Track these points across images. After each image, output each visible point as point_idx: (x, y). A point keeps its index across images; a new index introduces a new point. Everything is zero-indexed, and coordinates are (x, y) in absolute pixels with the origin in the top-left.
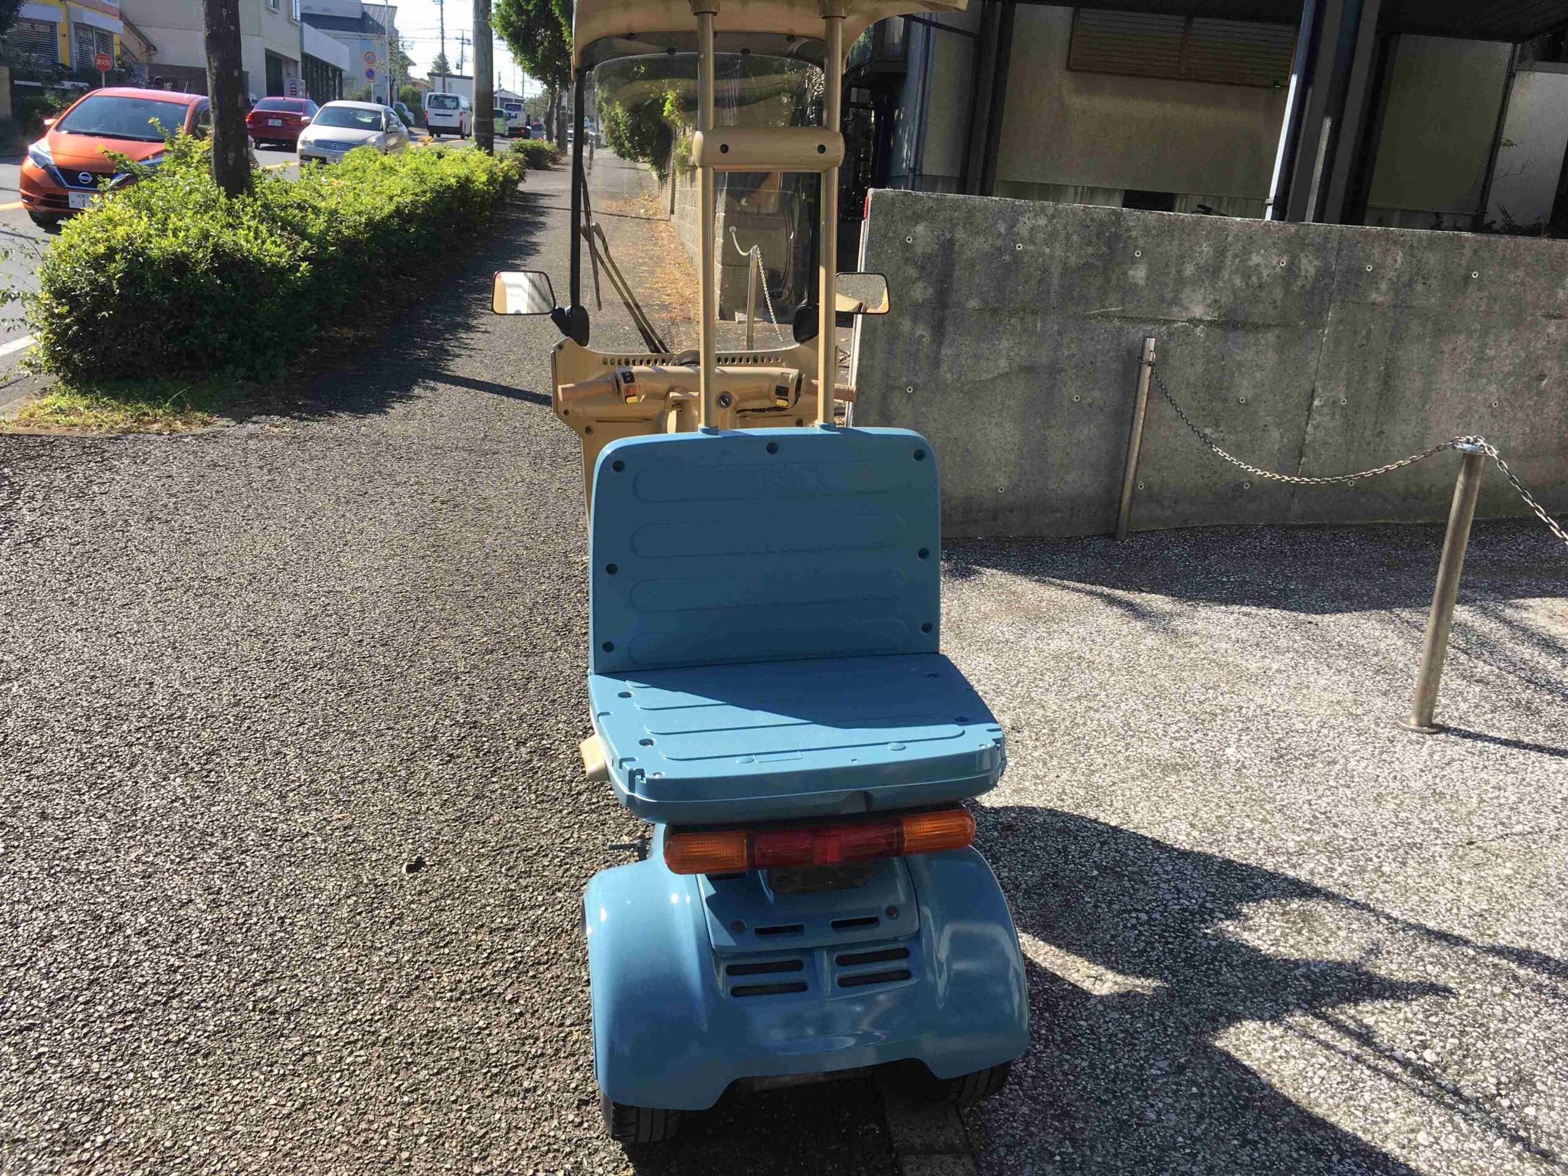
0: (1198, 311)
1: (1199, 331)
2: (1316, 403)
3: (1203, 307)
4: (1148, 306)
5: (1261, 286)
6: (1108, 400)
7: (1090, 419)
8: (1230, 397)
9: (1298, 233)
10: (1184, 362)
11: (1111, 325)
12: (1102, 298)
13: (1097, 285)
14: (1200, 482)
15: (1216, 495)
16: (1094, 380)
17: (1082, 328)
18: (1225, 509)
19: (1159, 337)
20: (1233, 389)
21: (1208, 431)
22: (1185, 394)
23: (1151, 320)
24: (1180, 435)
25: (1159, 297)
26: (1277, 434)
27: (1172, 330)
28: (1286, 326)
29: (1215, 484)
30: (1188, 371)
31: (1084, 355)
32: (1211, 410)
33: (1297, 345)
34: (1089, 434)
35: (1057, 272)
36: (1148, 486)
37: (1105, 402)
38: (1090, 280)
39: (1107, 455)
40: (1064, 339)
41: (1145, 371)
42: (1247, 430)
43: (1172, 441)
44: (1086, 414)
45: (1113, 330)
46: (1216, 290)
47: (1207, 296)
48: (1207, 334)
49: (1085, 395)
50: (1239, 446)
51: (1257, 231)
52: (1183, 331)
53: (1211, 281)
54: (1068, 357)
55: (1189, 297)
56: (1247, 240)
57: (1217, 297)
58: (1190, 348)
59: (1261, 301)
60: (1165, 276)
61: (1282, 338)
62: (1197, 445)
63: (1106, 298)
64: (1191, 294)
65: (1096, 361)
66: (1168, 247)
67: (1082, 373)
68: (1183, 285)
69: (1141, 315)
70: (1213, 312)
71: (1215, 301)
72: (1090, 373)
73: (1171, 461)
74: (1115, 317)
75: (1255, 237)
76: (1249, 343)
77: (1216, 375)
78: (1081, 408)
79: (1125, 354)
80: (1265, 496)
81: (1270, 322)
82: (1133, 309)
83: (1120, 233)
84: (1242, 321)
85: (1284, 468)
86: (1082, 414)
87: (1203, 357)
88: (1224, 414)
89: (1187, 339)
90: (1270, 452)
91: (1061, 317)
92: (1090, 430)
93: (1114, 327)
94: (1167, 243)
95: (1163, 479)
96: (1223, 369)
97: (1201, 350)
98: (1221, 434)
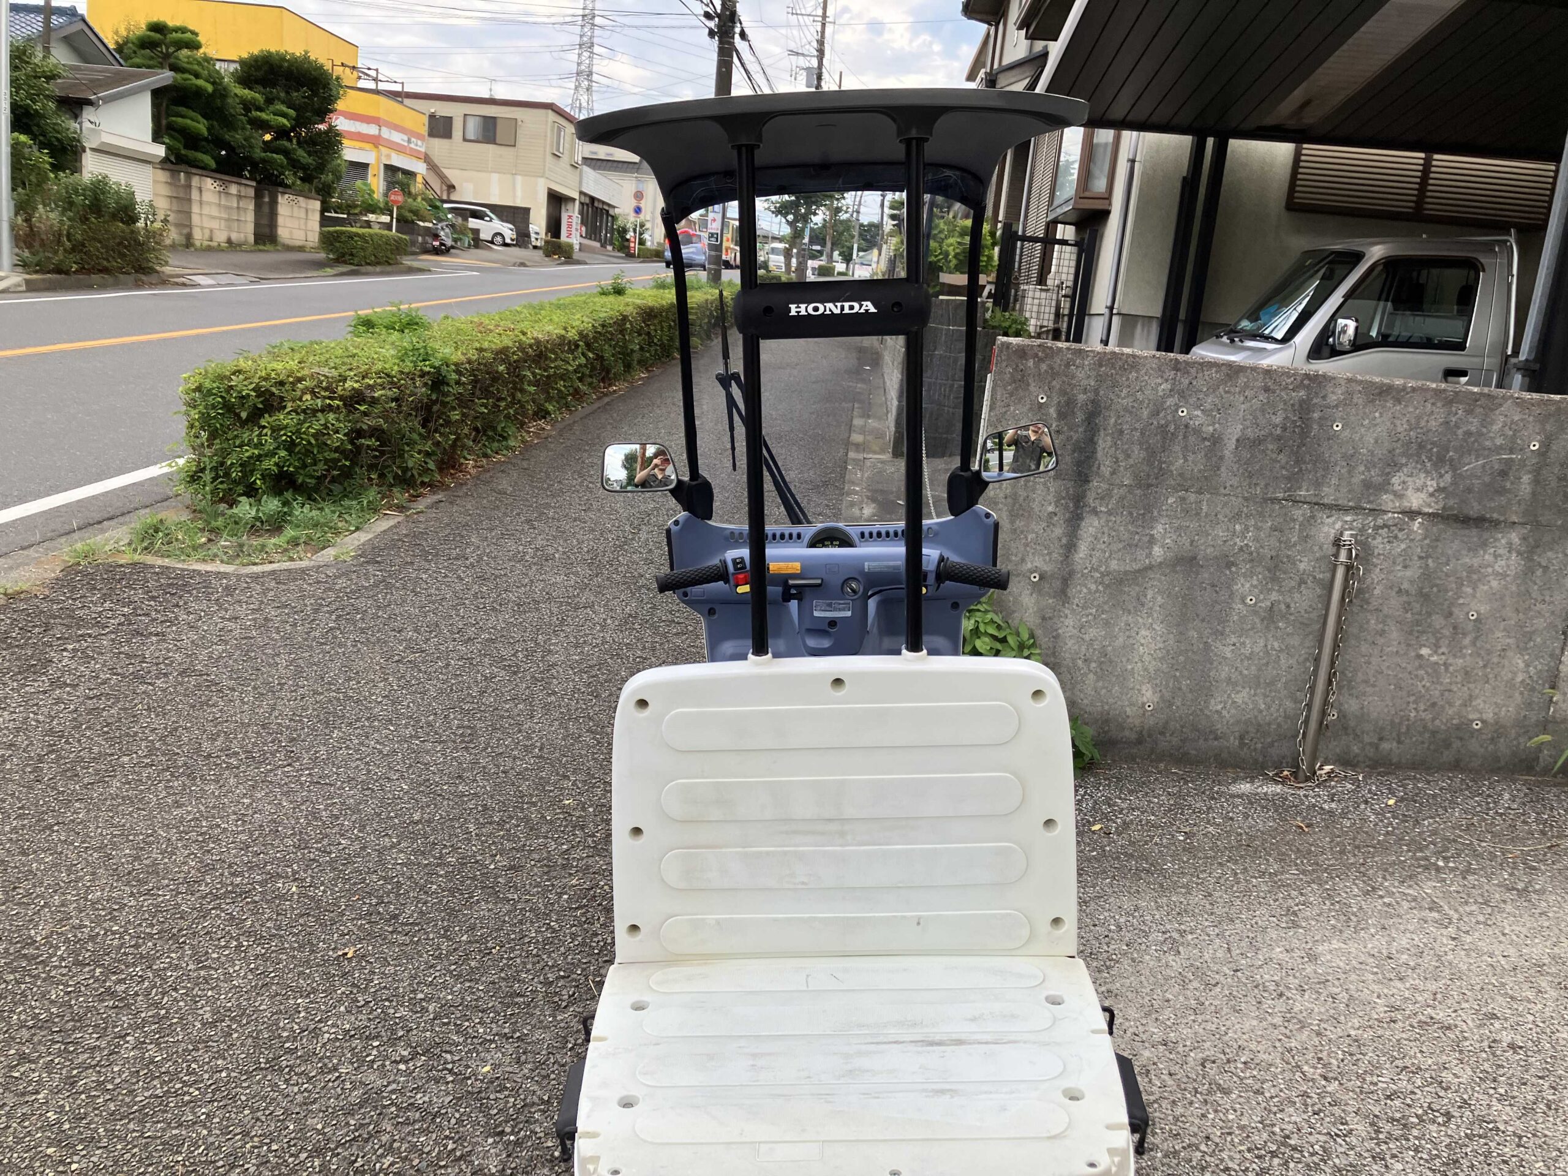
0: (1415, 500)
1: (1416, 525)
3: (1423, 495)
4: (1349, 491)
5: (1504, 474)
6: (1292, 605)
7: (1267, 627)
8: (1456, 611)
9: (1559, 409)
10: (1394, 563)
11: (1299, 513)
12: (1289, 479)
13: (1283, 462)
14: (1413, 715)
15: (1434, 733)
16: (1274, 579)
17: (1261, 514)
18: (1446, 753)
19: (1362, 530)
20: (1461, 601)
21: (1425, 651)
22: (1395, 603)
23: (1352, 508)
24: (1387, 655)
25: (1363, 481)
26: (1519, 661)
27: (1380, 522)
28: (1537, 525)
29: (1433, 720)
30: (1400, 574)
31: (1262, 547)
32: (1430, 626)
33: (1551, 549)
34: (1266, 646)
35: (1231, 444)
36: (1342, 715)
37: (1288, 607)
38: (1274, 456)
39: (1290, 673)
40: (1238, 527)
41: (1340, 572)
42: (1479, 655)
43: (1375, 660)
44: (1262, 620)
45: (1301, 519)
46: (1441, 476)
47: (1429, 483)
48: (1427, 530)
49: (1262, 597)
50: (1467, 673)
51: (1501, 405)
52: (1395, 525)
53: (1435, 465)
54: (1241, 549)
55: (1404, 482)
56: (1486, 415)
57: (1442, 485)
58: (1403, 546)
59: (1503, 491)
60: (1372, 455)
61: (1531, 540)
62: (1409, 667)
63: (1294, 479)
64: (1407, 479)
65: (1278, 556)
66: (1378, 421)
67: (1259, 569)
68: (1396, 467)
69: (1340, 502)
70: (1436, 503)
71: (1440, 490)
72: (1269, 570)
73: (1374, 686)
74: (1304, 503)
75: (1497, 412)
76: (1484, 545)
77: (1438, 582)
78: (1255, 613)
79: (1316, 548)
80: (1502, 740)
81: (1515, 519)
82: (1329, 494)
83: (1315, 401)
84: (1476, 516)
85: (1529, 705)
86: (1257, 621)
87: (1420, 558)
88: (1446, 632)
89: (1400, 535)
90: (1510, 684)
91: (1234, 499)
92: (1267, 640)
93: (1303, 515)
94: (1377, 415)
95: (1362, 708)
96: (1447, 575)
97: (1419, 550)
98: (1443, 657)
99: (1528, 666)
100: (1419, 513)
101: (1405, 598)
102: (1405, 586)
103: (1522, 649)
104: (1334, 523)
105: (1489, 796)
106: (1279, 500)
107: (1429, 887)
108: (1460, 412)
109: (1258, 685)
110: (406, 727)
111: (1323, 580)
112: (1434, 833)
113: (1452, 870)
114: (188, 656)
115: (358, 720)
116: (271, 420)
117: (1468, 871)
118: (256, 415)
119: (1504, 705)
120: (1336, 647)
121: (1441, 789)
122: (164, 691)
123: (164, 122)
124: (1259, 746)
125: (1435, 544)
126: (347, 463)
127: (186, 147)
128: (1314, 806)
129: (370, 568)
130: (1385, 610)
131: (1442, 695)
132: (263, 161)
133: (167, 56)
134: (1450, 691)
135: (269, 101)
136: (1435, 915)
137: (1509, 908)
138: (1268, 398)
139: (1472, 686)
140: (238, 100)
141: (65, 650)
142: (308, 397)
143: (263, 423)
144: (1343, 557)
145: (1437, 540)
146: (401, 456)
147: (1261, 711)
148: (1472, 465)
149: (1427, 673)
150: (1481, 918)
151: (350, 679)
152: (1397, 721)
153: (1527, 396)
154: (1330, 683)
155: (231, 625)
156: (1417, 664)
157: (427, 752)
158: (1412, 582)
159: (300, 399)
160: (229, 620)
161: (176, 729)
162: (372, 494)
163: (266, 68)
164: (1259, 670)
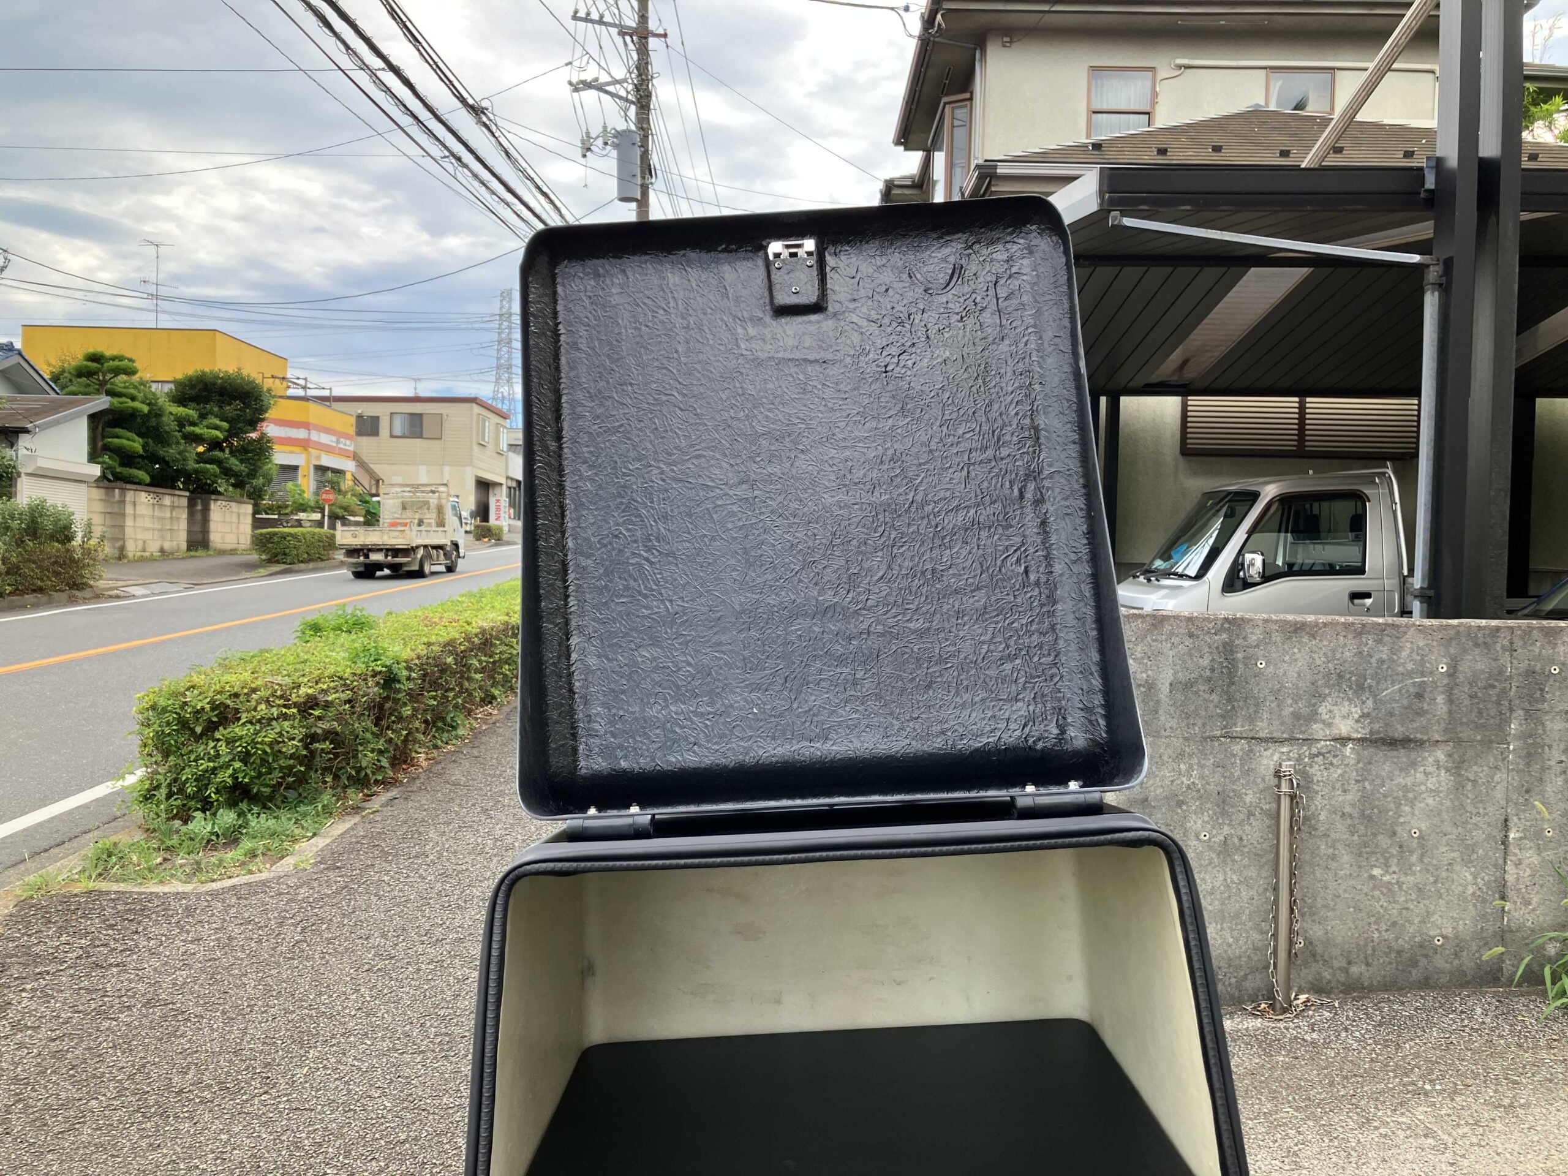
0: (1344, 728)
1: (1348, 750)
2: (1512, 835)
3: (1350, 722)
4: (1282, 724)
5: (1419, 696)
6: (1244, 838)
7: (1224, 862)
8: (1399, 829)
9: (1458, 633)
10: (1334, 788)
11: (1238, 748)
12: (1223, 717)
13: (1216, 701)
14: (1376, 935)
15: (1399, 952)
16: (1224, 814)
17: (1201, 752)
18: (1414, 972)
19: (1299, 760)
20: (1402, 820)
21: (1376, 872)
22: (1341, 826)
23: (1286, 740)
24: (1341, 878)
25: (1292, 713)
26: (1467, 874)
27: (1314, 750)
28: (1459, 742)
29: (1397, 939)
30: (1341, 799)
31: (1208, 783)
32: (1377, 846)
33: (1476, 764)
34: (1225, 880)
35: (1165, 689)
36: (1309, 943)
37: (1241, 839)
38: (1207, 696)
39: (1252, 905)
40: (1183, 767)
41: (1285, 803)
42: (1428, 871)
43: (1332, 885)
44: (1218, 854)
45: (1240, 754)
46: (1364, 703)
47: (1353, 710)
48: (1359, 754)
49: (1214, 832)
50: (1420, 889)
51: (1405, 633)
52: (1329, 752)
53: (1355, 692)
54: (1189, 787)
55: (1330, 711)
56: (1394, 643)
57: (1366, 711)
58: (1339, 771)
59: (1421, 713)
60: (1297, 688)
61: (1456, 756)
62: (1365, 890)
63: (1228, 716)
64: (1332, 708)
65: (1224, 791)
66: (1298, 656)
67: (1209, 805)
68: (1322, 697)
69: (1275, 735)
70: (1363, 728)
71: (1364, 716)
72: (1219, 806)
73: (1334, 910)
74: (1241, 738)
75: (1403, 640)
76: (1414, 764)
77: (1377, 803)
78: (1210, 848)
79: (1259, 780)
80: (1465, 954)
81: (1437, 737)
82: (1263, 729)
83: (1237, 642)
84: (1401, 737)
85: (1484, 916)
86: (1214, 856)
87: (1357, 781)
88: (1394, 851)
89: (1335, 761)
90: (1462, 897)
91: (1175, 740)
92: (1225, 874)
93: (1242, 749)
94: (1296, 650)
95: (1327, 933)
96: (1385, 796)
97: (1355, 774)
98: (1395, 876)
99: (1475, 878)
100: (1349, 739)
101: (1349, 821)
102: (1348, 809)
103: (1467, 863)
104: (1272, 755)
105: (1462, 1012)
106: (1217, 738)
107: (1421, 1112)
108: (1370, 642)
109: (1223, 918)
110: (383, 1038)
111: (1269, 810)
112: (1417, 1055)
113: (1439, 1093)
114: (151, 985)
115: (333, 1037)
116: (225, 732)
117: (1456, 1092)
118: (211, 727)
119: (1461, 919)
120: (1292, 875)
121: (1416, 1009)
122: (129, 1025)
123: (100, 444)
124: (1233, 980)
125: (1369, 767)
126: (302, 769)
127: (122, 464)
128: (1296, 1038)
129: (331, 874)
130: (1333, 835)
131: (1401, 914)
132: (197, 471)
133: (103, 383)
134: (1407, 909)
135: (203, 416)
136: (1430, 1141)
137: (1498, 1126)
138: (1193, 643)
139: (1427, 902)
140: (172, 418)
141: (24, 990)
142: (263, 706)
143: (217, 735)
144: (1285, 788)
145: (1370, 763)
146: (355, 757)
147: (1229, 945)
148: (1389, 691)
149: (1382, 893)
150: (1475, 1140)
151: (321, 994)
152: (1362, 943)
153: (1428, 622)
154: (1292, 911)
155: (192, 948)
156: (1371, 885)
157: (407, 1064)
158: (1353, 805)
159: (255, 709)
160: (192, 942)
161: (144, 1066)
162: (326, 798)
163: (200, 386)
164: (1223, 904)
